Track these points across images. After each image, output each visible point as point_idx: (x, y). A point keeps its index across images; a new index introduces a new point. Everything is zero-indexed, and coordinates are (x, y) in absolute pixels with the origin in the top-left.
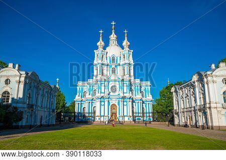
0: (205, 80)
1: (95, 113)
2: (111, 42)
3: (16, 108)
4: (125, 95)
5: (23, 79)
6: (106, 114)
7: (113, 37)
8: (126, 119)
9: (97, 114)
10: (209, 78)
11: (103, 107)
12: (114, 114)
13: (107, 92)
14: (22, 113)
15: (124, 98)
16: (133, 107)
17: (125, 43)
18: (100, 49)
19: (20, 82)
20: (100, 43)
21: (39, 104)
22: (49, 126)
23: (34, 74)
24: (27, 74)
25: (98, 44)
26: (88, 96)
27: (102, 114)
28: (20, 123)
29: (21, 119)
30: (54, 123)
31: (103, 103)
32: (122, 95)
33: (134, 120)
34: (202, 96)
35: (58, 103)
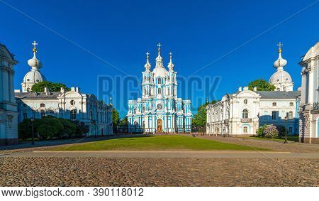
0: (231, 100)
1: (144, 126)
2: (157, 64)
3: (82, 123)
4: (169, 111)
5: (84, 100)
6: (154, 127)
7: (159, 59)
8: (170, 130)
9: (146, 126)
10: (234, 99)
11: (150, 122)
12: (160, 127)
13: (154, 109)
14: (88, 126)
15: (168, 114)
16: (175, 121)
17: (170, 65)
18: (148, 71)
19: (82, 103)
20: (147, 65)
21: (99, 119)
22: (108, 136)
23: (92, 96)
24: (87, 96)
25: (146, 66)
26: (138, 112)
27: (151, 127)
28: (88, 134)
29: (88, 131)
30: (112, 133)
31: (150, 118)
32: (166, 111)
33: (177, 132)
34: (227, 113)
35: (114, 119)
